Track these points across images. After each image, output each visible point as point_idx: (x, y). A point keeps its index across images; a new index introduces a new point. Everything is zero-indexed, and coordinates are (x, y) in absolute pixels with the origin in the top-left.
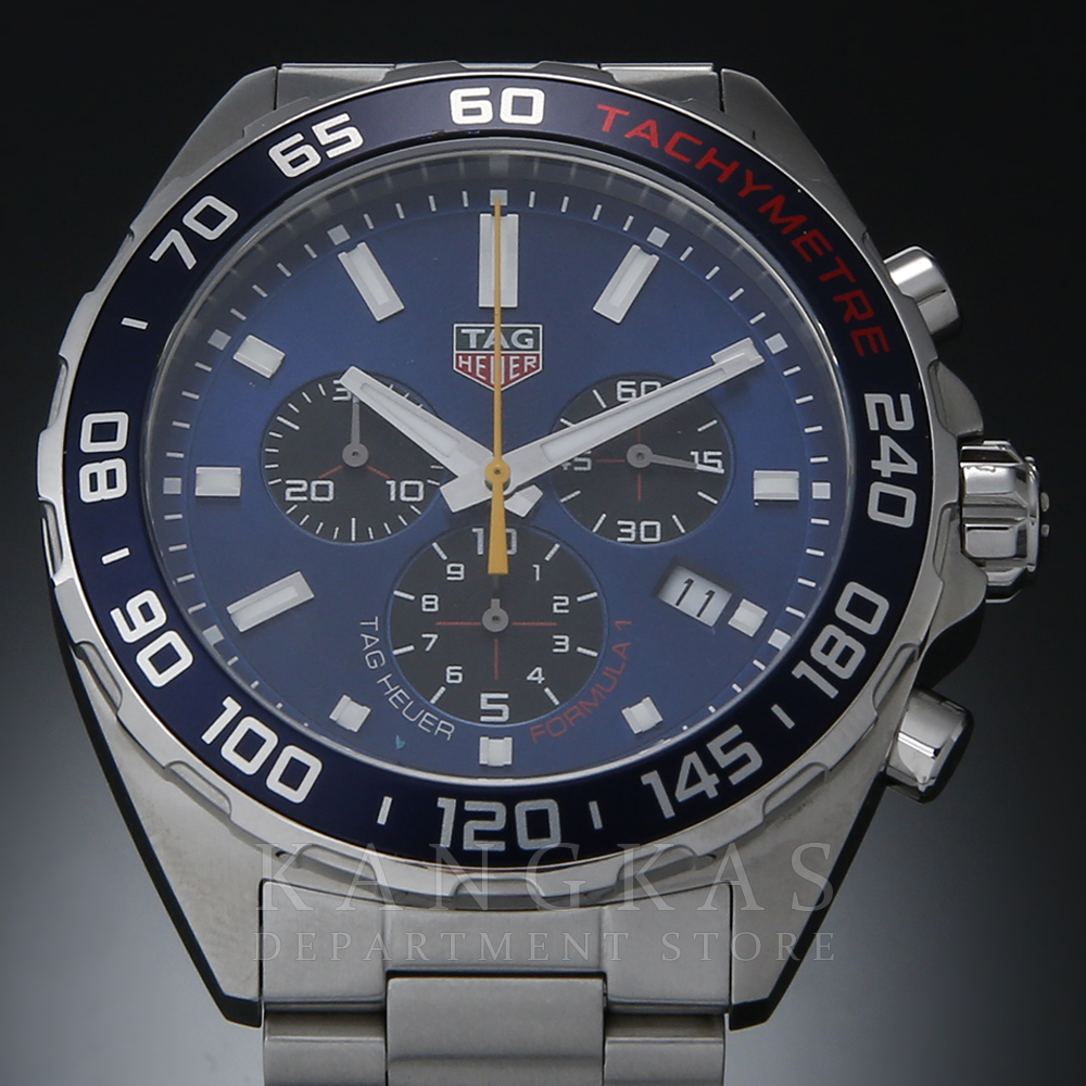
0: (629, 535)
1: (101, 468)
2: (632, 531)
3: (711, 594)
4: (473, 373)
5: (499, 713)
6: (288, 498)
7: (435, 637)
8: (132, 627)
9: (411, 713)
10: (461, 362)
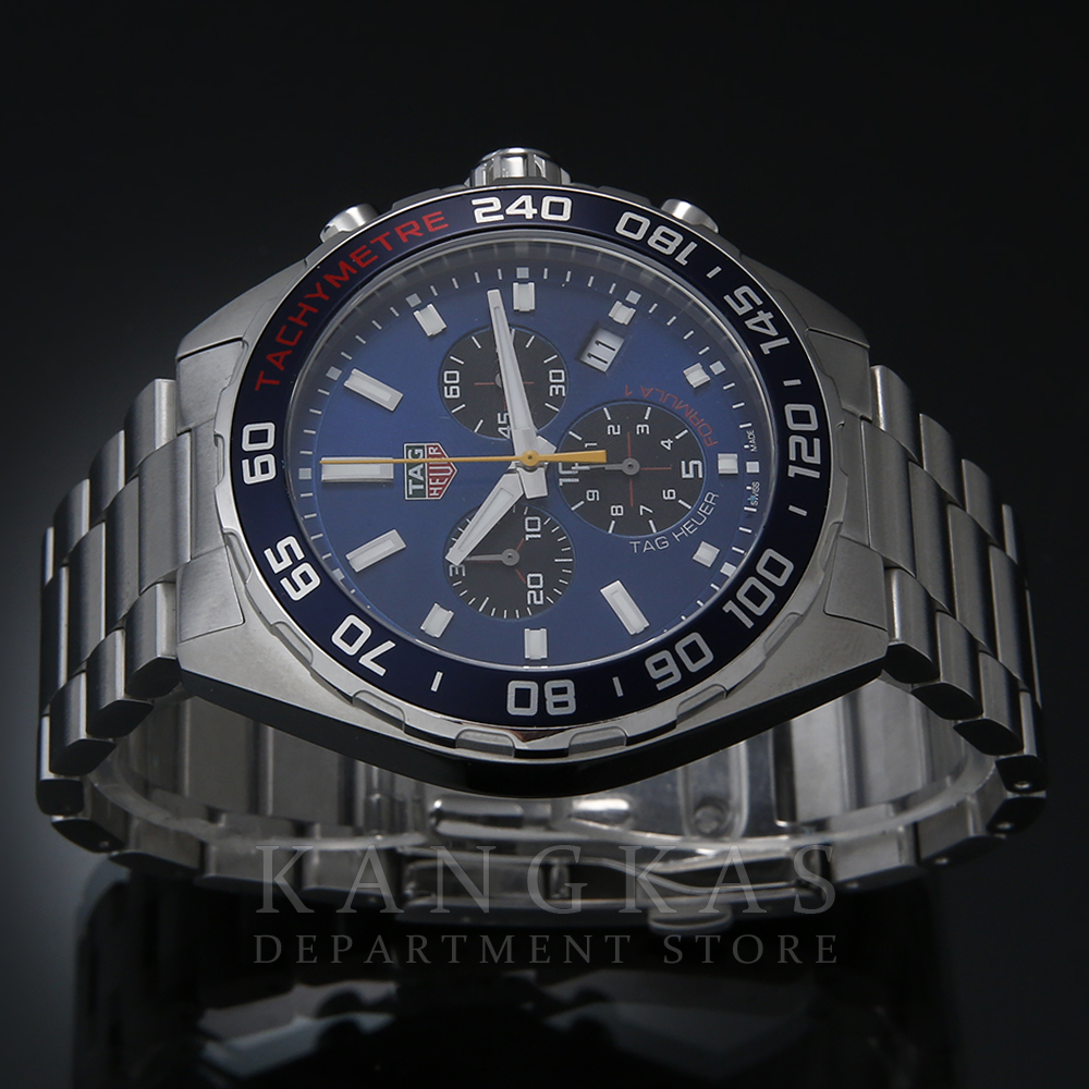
0: (560, 389)
1: (551, 699)
2: (557, 387)
3: (598, 343)
4: (444, 486)
5: (696, 466)
6: (541, 602)
7: (642, 507)
8: (671, 675)
9: (701, 519)
10: (435, 494)
